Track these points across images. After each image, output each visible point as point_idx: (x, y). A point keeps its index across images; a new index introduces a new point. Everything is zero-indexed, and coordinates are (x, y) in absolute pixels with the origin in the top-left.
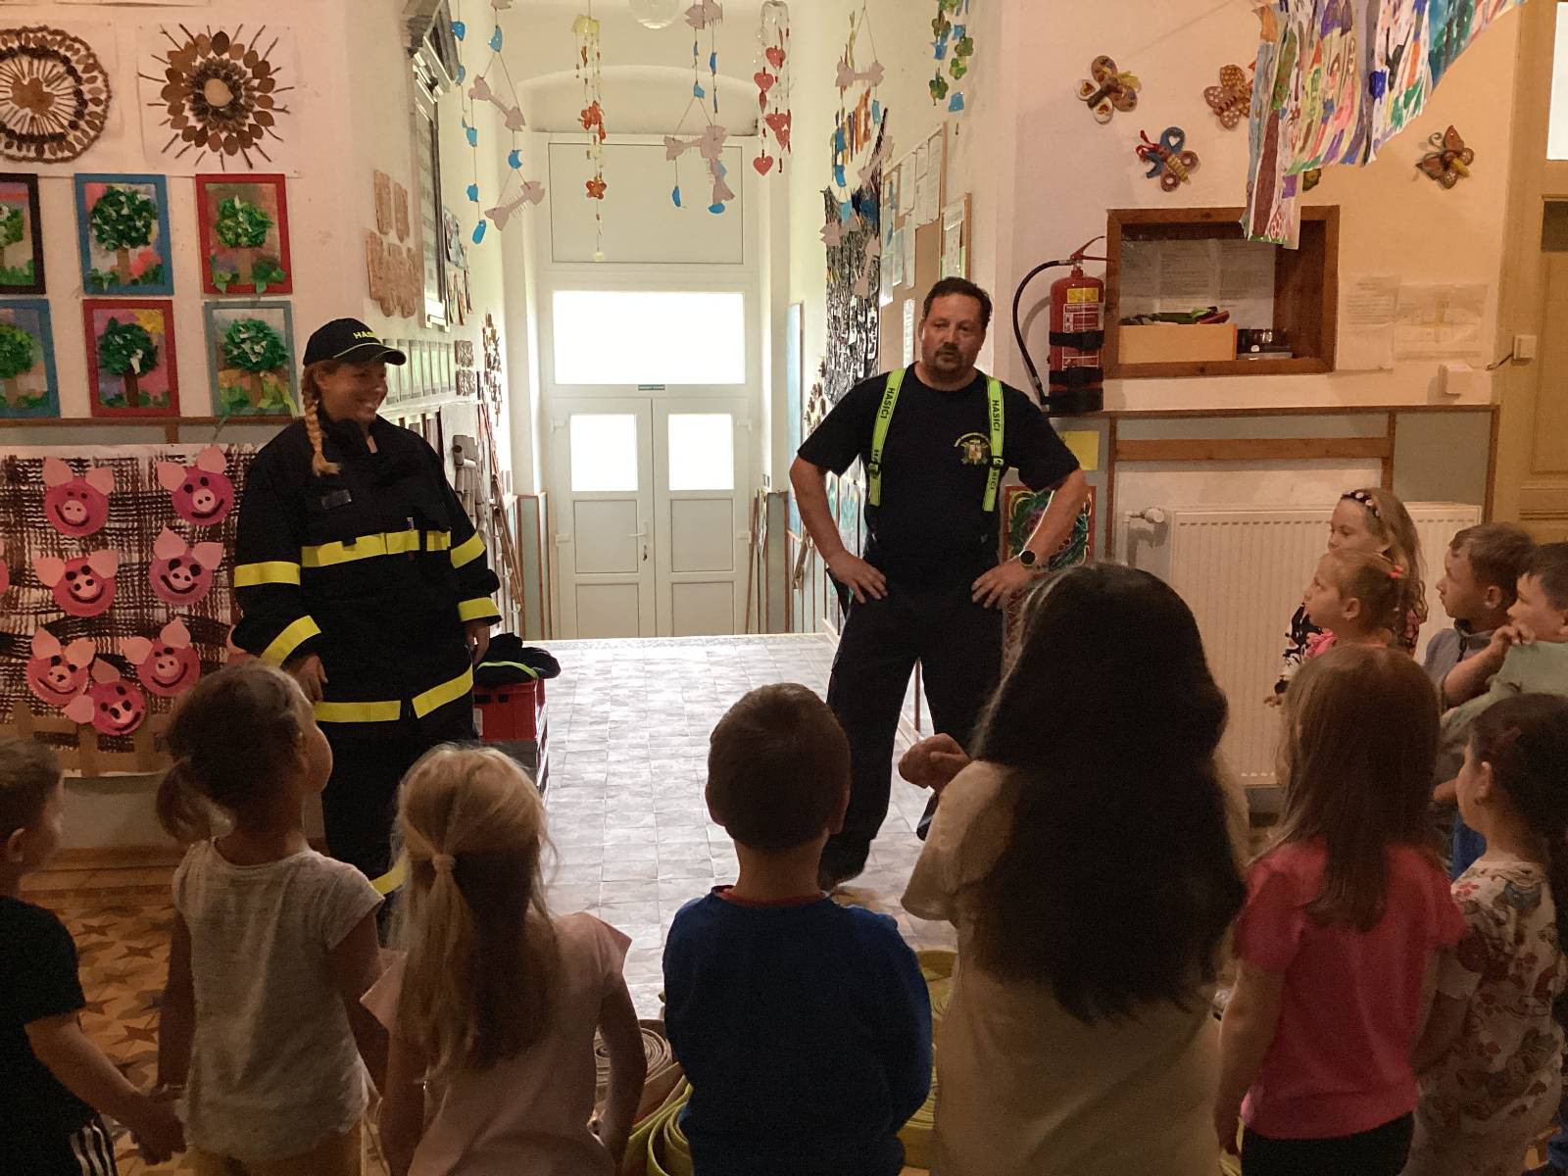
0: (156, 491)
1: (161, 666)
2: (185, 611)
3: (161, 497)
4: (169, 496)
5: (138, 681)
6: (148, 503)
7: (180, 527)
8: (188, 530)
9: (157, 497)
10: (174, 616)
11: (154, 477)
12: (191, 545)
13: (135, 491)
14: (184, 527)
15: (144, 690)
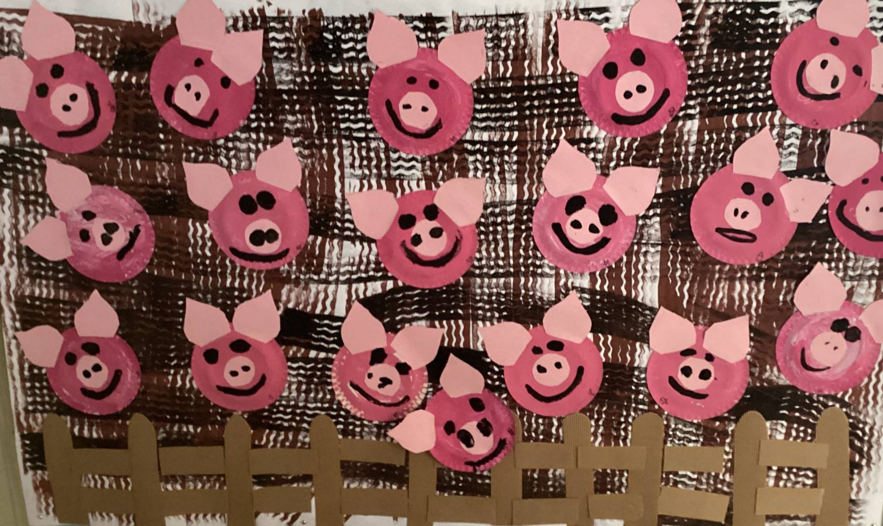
0: (554, 75)
1: (541, 369)
2: (585, 283)
3: (561, 86)
4: (576, 84)
5: (506, 390)
6: (538, 97)
7: (589, 141)
8: (601, 146)
9: (555, 85)
10: (568, 290)
11: (552, 49)
12: (605, 172)
13: (518, 77)
14: (596, 140)
15: (513, 404)
